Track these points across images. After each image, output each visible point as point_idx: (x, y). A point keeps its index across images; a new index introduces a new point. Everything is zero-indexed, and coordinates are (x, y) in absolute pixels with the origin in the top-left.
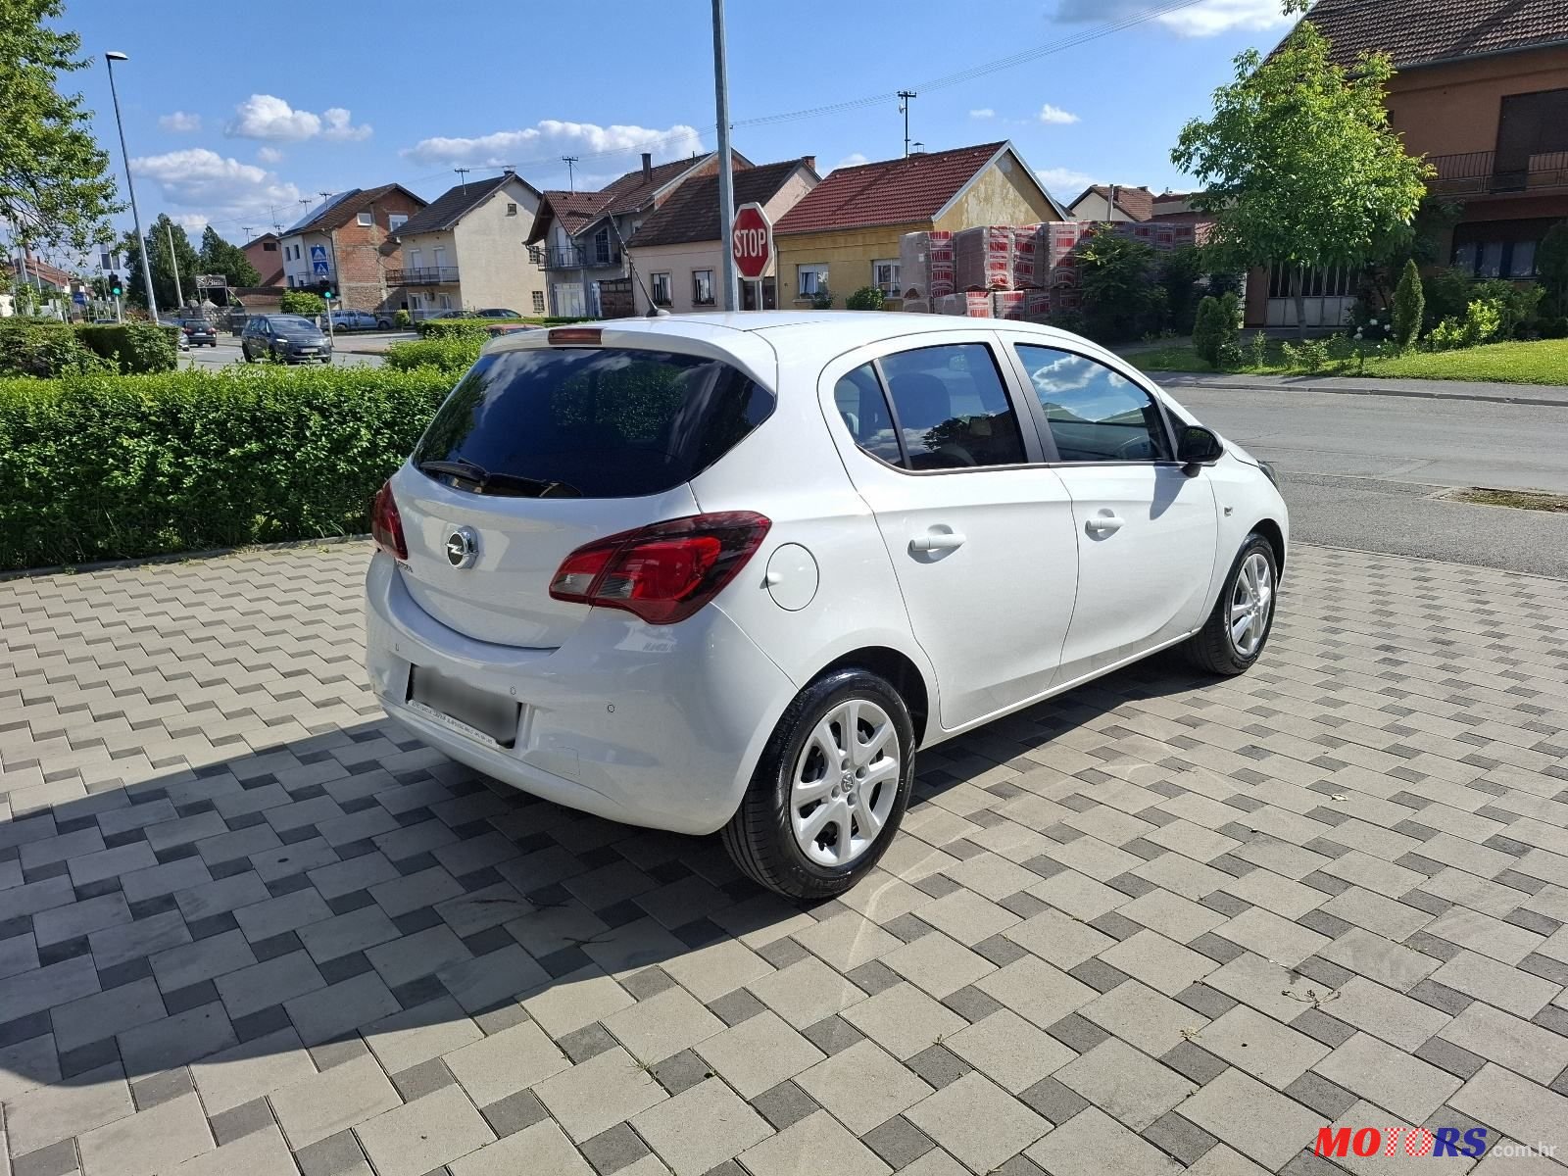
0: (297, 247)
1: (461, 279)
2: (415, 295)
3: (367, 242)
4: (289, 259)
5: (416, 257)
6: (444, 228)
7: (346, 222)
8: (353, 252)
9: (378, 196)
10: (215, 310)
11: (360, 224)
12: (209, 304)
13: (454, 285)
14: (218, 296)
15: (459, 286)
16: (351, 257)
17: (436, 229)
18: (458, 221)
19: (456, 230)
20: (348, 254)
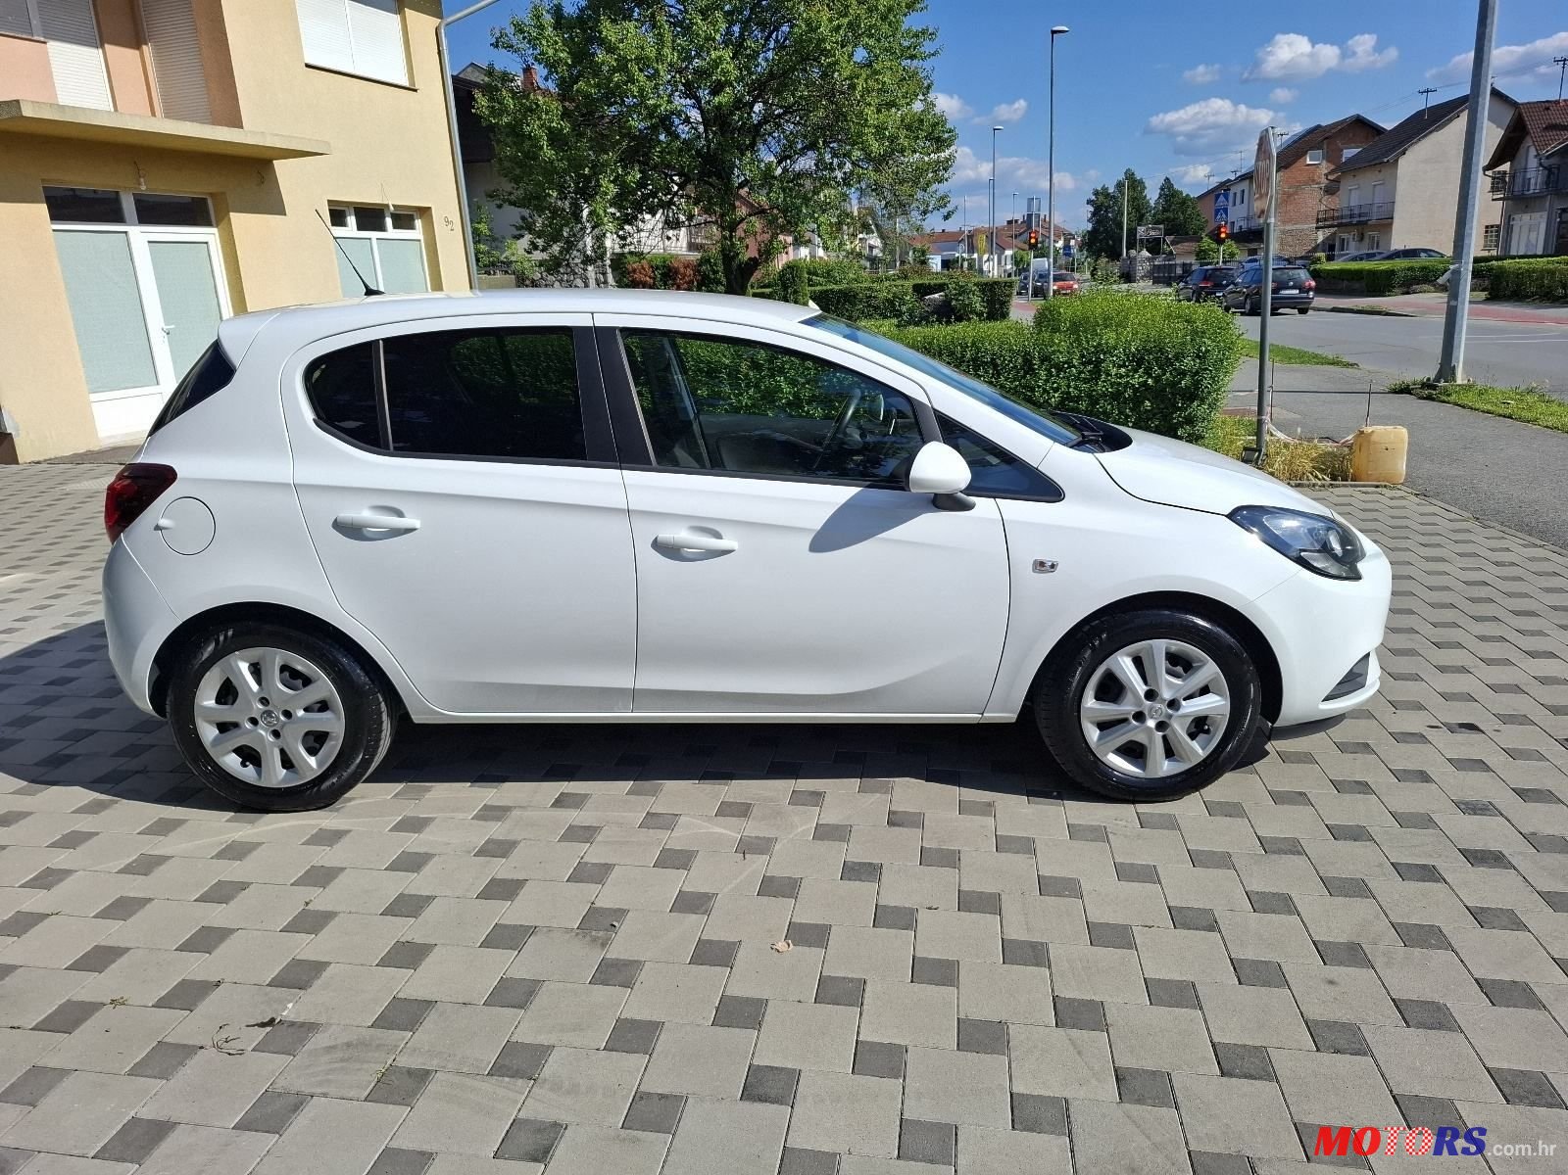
0: (1243, 191)
1: (1396, 216)
2: (1345, 236)
3: (1313, 181)
4: (1234, 204)
5: (1356, 194)
6: (1385, 160)
7: (1294, 162)
8: (1296, 193)
9: (1333, 131)
10: (1148, 259)
11: (1308, 162)
12: (1145, 253)
13: (1386, 223)
14: (1154, 246)
15: (1391, 224)
16: (1292, 198)
17: (1377, 162)
18: (1406, 149)
19: (1402, 161)
20: (1289, 195)
